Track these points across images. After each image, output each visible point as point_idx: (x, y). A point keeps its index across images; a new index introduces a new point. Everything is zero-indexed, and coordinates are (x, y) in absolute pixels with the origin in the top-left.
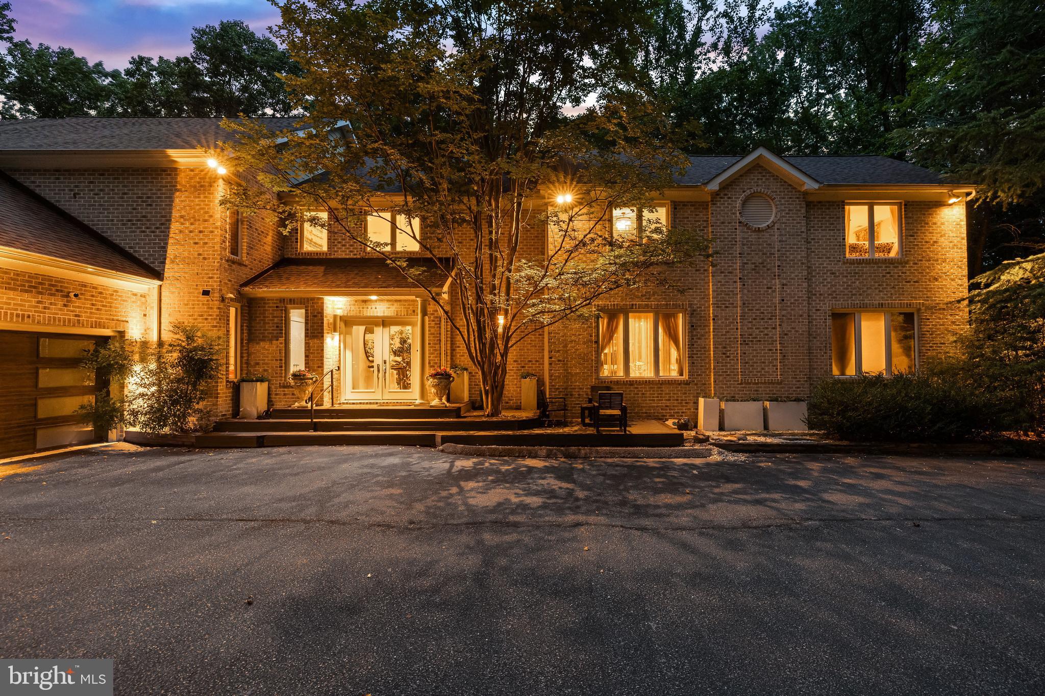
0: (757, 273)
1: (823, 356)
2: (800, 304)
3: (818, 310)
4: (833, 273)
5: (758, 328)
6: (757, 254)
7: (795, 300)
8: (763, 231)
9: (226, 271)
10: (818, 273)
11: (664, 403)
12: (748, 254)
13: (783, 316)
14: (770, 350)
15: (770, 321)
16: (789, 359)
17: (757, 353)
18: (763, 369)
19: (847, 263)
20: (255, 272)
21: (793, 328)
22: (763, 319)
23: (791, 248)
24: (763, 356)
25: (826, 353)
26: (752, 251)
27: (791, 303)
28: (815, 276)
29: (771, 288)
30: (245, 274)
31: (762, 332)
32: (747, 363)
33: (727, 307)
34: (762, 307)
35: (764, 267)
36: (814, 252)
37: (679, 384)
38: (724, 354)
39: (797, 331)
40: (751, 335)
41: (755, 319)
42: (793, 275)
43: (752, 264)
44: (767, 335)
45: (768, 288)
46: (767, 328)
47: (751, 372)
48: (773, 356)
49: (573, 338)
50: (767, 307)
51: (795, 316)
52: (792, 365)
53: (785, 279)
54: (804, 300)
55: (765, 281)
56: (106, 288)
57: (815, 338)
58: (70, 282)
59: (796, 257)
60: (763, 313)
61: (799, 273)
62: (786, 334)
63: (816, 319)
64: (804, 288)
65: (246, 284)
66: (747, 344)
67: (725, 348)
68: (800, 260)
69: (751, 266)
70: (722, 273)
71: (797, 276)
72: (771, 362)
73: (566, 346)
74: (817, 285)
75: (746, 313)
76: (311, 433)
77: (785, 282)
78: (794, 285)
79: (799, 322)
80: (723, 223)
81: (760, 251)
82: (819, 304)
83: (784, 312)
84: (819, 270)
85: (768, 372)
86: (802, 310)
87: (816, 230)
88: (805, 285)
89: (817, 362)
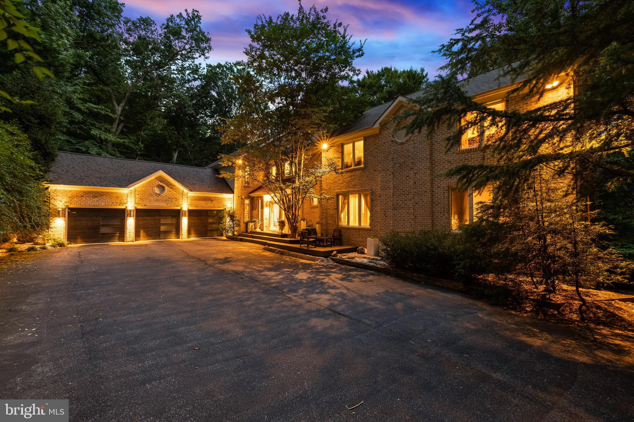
0: (401, 168)
1: (442, 217)
2: (425, 184)
3: (439, 187)
4: (449, 162)
5: (402, 200)
6: (401, 157)
7: (422, 182)
8: (404, 143)
9: (243, 190)
10: (439, 163)
11: (360, 239)
12: (397, 158)
13: (415, 192)
14: (408, 213)
15: (408, 196)
16: (418, 219)
17: (401, 215)
18: (404, 224)
19: (459, 153)
20: (254, 189)
21: (421, 200)
22: (404, 195)
23: (420, 150)
24: (404, 217)
25: (444, 215)
26: (399, 156)
27: (420, 184)
28: (437, 165)
29: (408, 176)
30: (250, 190)
31: (404, 202)
32: (396, 220)
33: (386, 189)
34: (404, 188)
35: (405, 164)
36: (437, 150)
37: (367, 230)
38: (385, 215)
39: (423, 201)
40: (398, 204)
41: (400, 195)
42: (421, 167)
43: (399, 163)
44: (406, 204)
45: (407, 176)
46: (406, 200)
47: (398, 225)
48: (409, 217)
49: (329, 207)
50: (407, 187)
51: (422, 192)
52: (420, 222)
53: (416, 170)
54: (428, 182)
55: (405, 173)
56: (221, 198)
57: (437, 205)
58: (213, 197)
59: (423, 156)
60: (404, 191)
61: (425, 165)
62: (417, 204)
63: (438, 193)
64: (428, 174)
65: (250, 193)
66: (396, 210)
67: (385, 212)
68: (425, 157)
69: (398, 165)
70: (384, 170)
71: (423, 167)
72: (408, 220)
73: (327, 211)
74: (439, 171)
75: (395, 192)
76: (268, 242)
77: (416, 171)
78: (422, 173)
79: (424, 196)
80: (384, 143)
81: (403, 155)
82: (440, 183)
83: (416, 190)
84: (440, 161)
85: (406, 226)
86: (426, 188)
87: (438, 135)
88: (428, 172)
89: (438, 221)
